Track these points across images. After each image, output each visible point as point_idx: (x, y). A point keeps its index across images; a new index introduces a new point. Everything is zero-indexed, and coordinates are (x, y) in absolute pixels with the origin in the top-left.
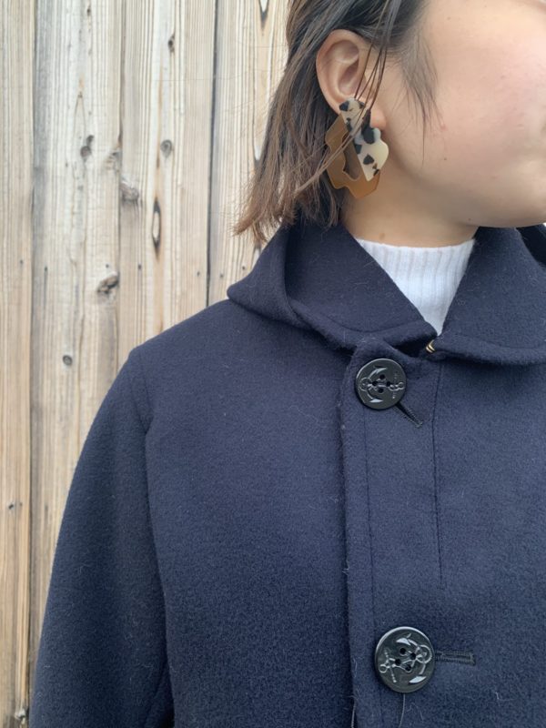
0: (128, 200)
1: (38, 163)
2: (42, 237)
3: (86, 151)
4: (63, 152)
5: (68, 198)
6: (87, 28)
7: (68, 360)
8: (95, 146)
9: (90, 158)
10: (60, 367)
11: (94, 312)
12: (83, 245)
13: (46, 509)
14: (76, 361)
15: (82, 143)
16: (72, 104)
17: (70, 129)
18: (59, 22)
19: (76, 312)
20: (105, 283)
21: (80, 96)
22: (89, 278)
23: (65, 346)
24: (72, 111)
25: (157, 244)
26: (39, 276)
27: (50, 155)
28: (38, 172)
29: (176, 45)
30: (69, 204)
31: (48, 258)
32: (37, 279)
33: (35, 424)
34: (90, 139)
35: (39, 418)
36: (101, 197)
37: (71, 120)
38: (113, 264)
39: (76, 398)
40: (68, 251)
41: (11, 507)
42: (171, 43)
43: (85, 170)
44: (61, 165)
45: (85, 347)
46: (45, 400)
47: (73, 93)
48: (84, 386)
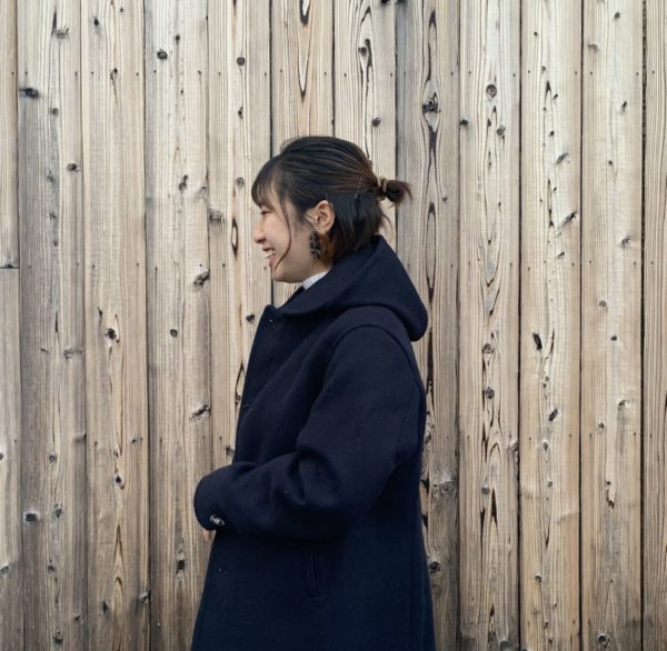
0: (214, 219)
1: (148, 195)
2: (152, 246)
3: (183, 186)
4: (165, 188)
5: (171, 219)
6: (181, 103)
7: (174, 333)
8: (189, 182)
9: (185, 191)
10: (169, 338)
11: (192, 298)
12: (183, 251)
13: (161, 441)
14: (180, 333)
15: (180, 181)
16: (172, 154)
17: (171, 171)
18: (161, 99)
19: (179, 299)
20: (200, 277)
21: (178, 149)
22: (187, 274)
23: (171, 323)
24: (172, 159)
25: (235, 249)
26: (150, 273)
27: (157, 190)
28: (149, 202)
29: (244, 114)
30: (172, 223)
31: (157, 261)
32: (150, 276)
33: (151, 379)
34: (186, 177)
35: (154, 375)
36: (195, 218)
37: (171, 165)
38: (204, 264)
39: (181, 360)
40: (172, 256)
41: (134, 441)
42: (240, 113)
43: (182, 199)
44: (164, 196)
45: (186, 323)
46: (158, 362)
47: (172, 147)
48: (186, 351)
